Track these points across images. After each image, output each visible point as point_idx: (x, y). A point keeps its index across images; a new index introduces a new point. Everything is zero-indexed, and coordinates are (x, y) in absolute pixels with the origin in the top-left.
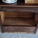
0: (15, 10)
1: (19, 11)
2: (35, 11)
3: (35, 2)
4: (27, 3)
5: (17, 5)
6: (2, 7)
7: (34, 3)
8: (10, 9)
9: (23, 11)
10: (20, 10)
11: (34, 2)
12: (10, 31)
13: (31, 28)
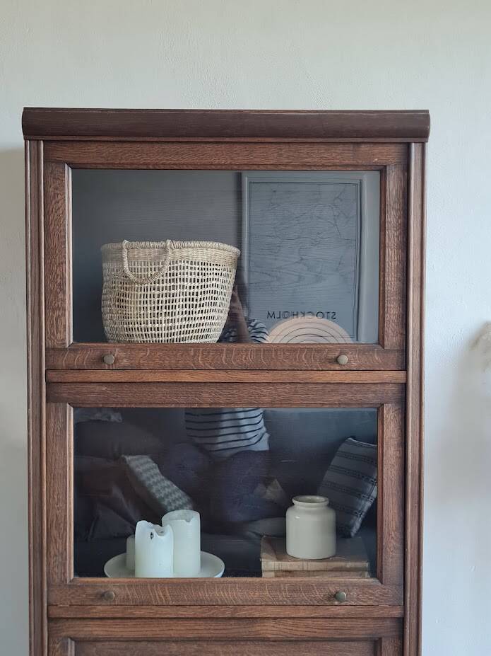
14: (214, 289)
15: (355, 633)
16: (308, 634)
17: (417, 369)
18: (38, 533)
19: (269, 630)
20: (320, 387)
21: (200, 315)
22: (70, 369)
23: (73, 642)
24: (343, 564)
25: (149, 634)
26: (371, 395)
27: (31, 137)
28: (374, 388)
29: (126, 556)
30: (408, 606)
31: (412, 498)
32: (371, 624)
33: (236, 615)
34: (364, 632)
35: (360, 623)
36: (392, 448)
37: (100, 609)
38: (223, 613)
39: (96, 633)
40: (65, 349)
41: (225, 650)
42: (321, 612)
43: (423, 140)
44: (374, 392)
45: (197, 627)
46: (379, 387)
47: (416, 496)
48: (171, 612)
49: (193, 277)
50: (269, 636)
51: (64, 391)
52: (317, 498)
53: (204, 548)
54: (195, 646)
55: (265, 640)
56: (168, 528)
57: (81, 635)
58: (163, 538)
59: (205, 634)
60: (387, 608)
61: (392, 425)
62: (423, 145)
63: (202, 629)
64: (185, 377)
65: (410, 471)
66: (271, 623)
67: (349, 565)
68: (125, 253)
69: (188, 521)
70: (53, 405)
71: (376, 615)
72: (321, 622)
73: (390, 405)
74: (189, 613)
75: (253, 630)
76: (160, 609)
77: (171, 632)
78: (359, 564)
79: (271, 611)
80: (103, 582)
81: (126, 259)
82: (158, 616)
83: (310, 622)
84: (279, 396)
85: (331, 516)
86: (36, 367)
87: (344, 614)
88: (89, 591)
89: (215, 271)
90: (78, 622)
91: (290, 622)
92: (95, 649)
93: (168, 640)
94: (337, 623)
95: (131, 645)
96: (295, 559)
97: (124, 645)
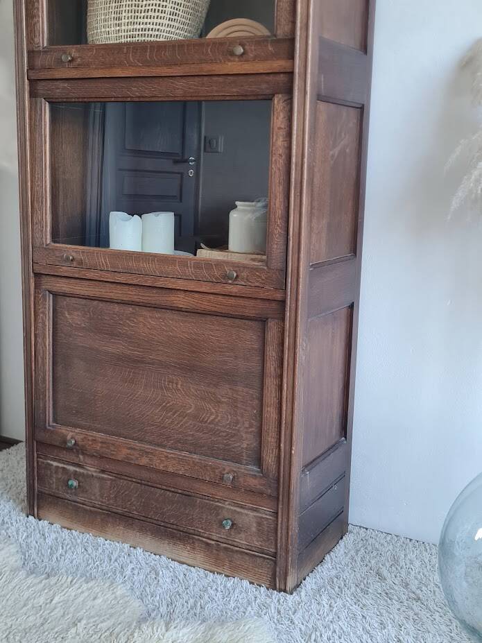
12: (83, 504)
13: (242, 507)
15: (248, 312)
16: (210, 308)
17: (303, 57)
19: (180, 300)
20: (221, 79)
22: (44, 68)
23: (51, 295)
25: (98, 294)
26: (264, 86)
28: (267, 78)
30: (289, 290)
32: (260, 305)
33: (155, 285)
34: (254, 312)
35: (252, 303)
36: (281, 139)
37: (65, 270)
38: (146, 281)
39: (63, 289)
40: (40, 52)
41: (151, 315)
42: (218, 289)
44: (267, 83)
45: (129, 293)
46: (271, 78)
48: (109, 277)
50: (181, 306)
51: (41, 87)
54: (131, 309)
55: (179, 310)
57: (54, 289)
59: (135, 298)
60: (270, 290)
61: (282, 115)
63: (133, 295)
64: (119, 73)
65: (294, 160)
66: (182, 295)
70: (34, 99)
71: (262, 296)
72: (220, 298)
73: (280, 96)
74: (121, 279)
75: (169, 299)
76: (103, 273)
77: (111, 294)
79: (180, 284)
80: (67, 248)
82: (102, 279)
83: (212, 297)
84: (190, 88)
87: (236, 293)
88: (57, 254)
90: (53, 279)
91: (196, 295)
92: (65, 302)
93: (111, 301)
94: (232, 301)
95: (88, 302)
97: (84, 302)
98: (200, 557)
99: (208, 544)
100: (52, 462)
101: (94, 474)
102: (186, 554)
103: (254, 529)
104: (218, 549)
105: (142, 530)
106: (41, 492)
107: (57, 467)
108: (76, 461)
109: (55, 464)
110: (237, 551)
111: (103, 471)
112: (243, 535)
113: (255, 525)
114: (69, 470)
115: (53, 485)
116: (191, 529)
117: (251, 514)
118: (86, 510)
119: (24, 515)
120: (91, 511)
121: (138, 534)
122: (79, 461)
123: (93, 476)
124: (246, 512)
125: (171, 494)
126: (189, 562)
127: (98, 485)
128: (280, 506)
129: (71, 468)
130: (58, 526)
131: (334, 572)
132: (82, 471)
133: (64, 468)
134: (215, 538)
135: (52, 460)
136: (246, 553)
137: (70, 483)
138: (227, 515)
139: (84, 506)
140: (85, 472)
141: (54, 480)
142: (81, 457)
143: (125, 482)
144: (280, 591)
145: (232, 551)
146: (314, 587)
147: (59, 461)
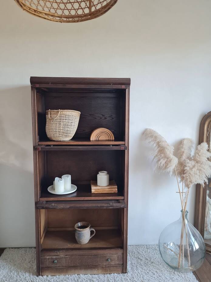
0: (72, 205)
1: (79, 207)
2: (109, 205)
3: (110, 189)
4: (96, 192)
5: (77, 196)
6: (47, 201)
7: (110, 192)
8: (63, 205)
9: (87, 205)
10: (81, 205)
11: (107, 190)
12: (59, 267)
13: (113, 254)
14: (71, 122)
17: (127, 141)
18: (36, 181)
21: (67, 128)
24: (111, 187)
27: (33, 84)
29: (53, 186)
30: (125, 197)
31: (126, 172)
33: (85, 200)
38: (82, 199)
43: (129, 85)
47: (127, 171)
49: (66, 119)
52: (105, 172)
53: (72, 183)
56: (63, 179)
58: (61, 181)
62: (129, 86)
67: (113, 187)
68: (49, 113)
69: (68, 177)
78: (115, 187)
81: (49, 114)
85: (108, 176)
86: (35, 141)
89: (72, 117)
96: (99, 186)
98: (100, 271)
99: (102, 267)
100: (46, 257)
101: (63, 257)
102: (96, 271)
103: (116, 259)
104: (106, 267)
105: (81, 269)
106: (42, 267)
107: (49, 258)
108: (57, 254)
109: (48, 257)
110: (112, 266)
111: (67, 255)
112: (113, 261)
113: (117, 258)
114: (53, 258)
115: (47, 264)
116: (97, 264)
117: (116, 255)
118: (61, 268)
119: (36, 276)
120: (62, 268)
121: (79, 271)
122: (58, 254)
123: (62, 257)
124: (113, 255)
125: (90, 256)
126: (97, 273)
127: (64, 260)
128: (124, 251)
129: (54, 257)
130: (50, 276)
131: (130, 262)
132: (58, 257)
133: (51, 258)
134: (105, 265)
135: (47, 256)
136: (114, 266)
137: (55, 262)
138: (108, 257)
139: (60, 267)
140: (60, 257)
141: (48, 262)
142: (58, 253)
143: (74, 256)
144: (125, 273)
145: (110, 267)
146: (130, 268)
147: (49, 256)
